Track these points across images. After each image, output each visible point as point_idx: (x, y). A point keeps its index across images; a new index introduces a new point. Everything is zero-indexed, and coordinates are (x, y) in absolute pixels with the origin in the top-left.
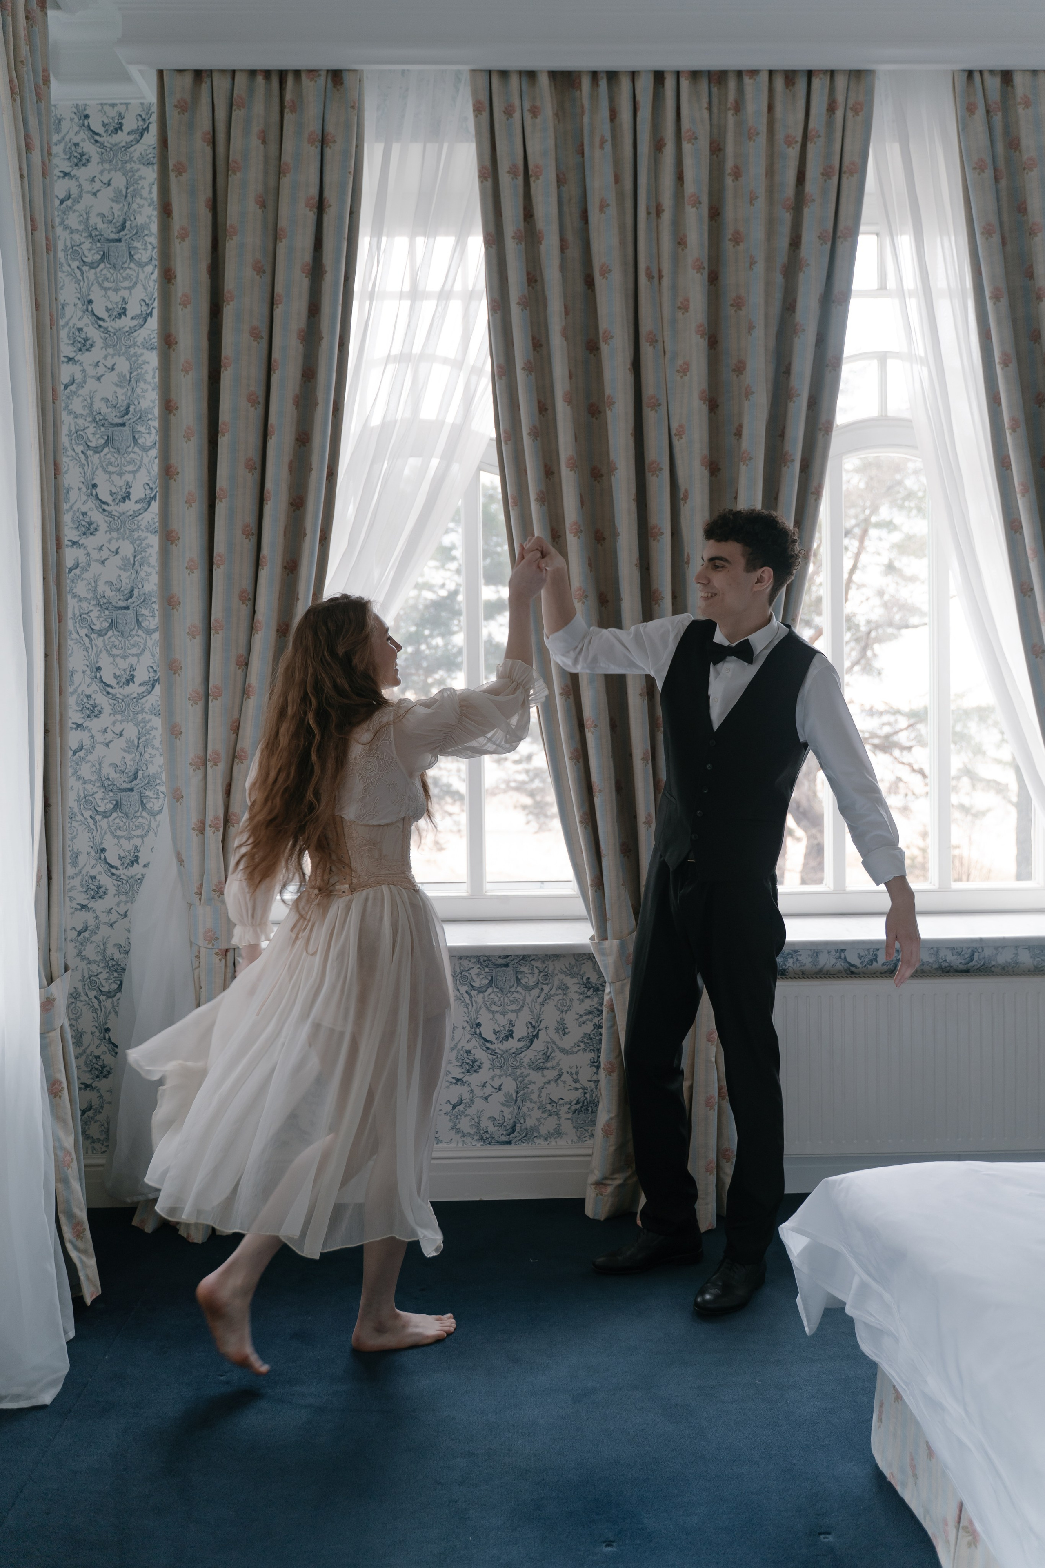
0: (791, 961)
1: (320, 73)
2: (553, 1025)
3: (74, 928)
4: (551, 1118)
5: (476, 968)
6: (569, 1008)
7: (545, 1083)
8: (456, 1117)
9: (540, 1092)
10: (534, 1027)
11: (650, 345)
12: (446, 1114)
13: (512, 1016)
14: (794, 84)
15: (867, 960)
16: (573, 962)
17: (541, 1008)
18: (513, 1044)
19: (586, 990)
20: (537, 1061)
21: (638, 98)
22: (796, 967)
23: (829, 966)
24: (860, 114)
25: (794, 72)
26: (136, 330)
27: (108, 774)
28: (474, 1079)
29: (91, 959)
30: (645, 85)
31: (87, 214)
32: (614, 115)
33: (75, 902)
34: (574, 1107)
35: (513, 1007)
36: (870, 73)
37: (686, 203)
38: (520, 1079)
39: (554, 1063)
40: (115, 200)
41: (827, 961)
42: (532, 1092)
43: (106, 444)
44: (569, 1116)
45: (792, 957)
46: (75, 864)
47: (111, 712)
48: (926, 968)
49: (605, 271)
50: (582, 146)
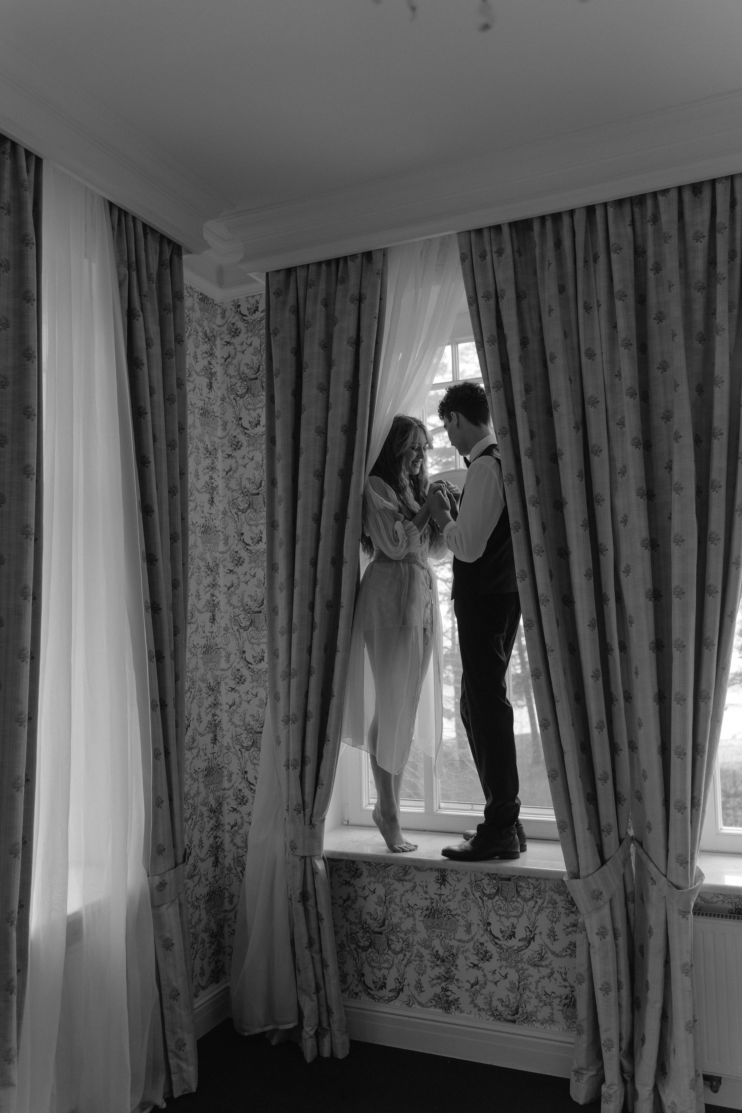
1: (358, 256)
2: (545, 932)
3: (229, 823)
4: (545, 1007)
5: (486, 880)
6: (558, 920)
7: (540, 978)
8: (474, 994)
9: (537, 985)
10: (531, 931)
12: (467, 990)
13: (514, 920)
14: (700, 193)
16: (560, 883)
17: (536, 917)
18: (515, 943)
19: (571, 906)
20: (533, 959)
21: (576, 228)
25: (697, 184)
27: (249, 722)
28: (487, 966)
29: (238, 845)
30: (580, 219)
31: (239, 365)
32: (558, 244)
33: (230, 806)
34: (564, 1001)
35: (515, 913)
38: (521, 972)
39: (547, 962)
40: (254, 353)
42: (531, 983)
43: (249, 507)
44: (560, 1008)
46: (230, 780)
47: (251, 680)
49: (553, 358)
50: (536, 270)
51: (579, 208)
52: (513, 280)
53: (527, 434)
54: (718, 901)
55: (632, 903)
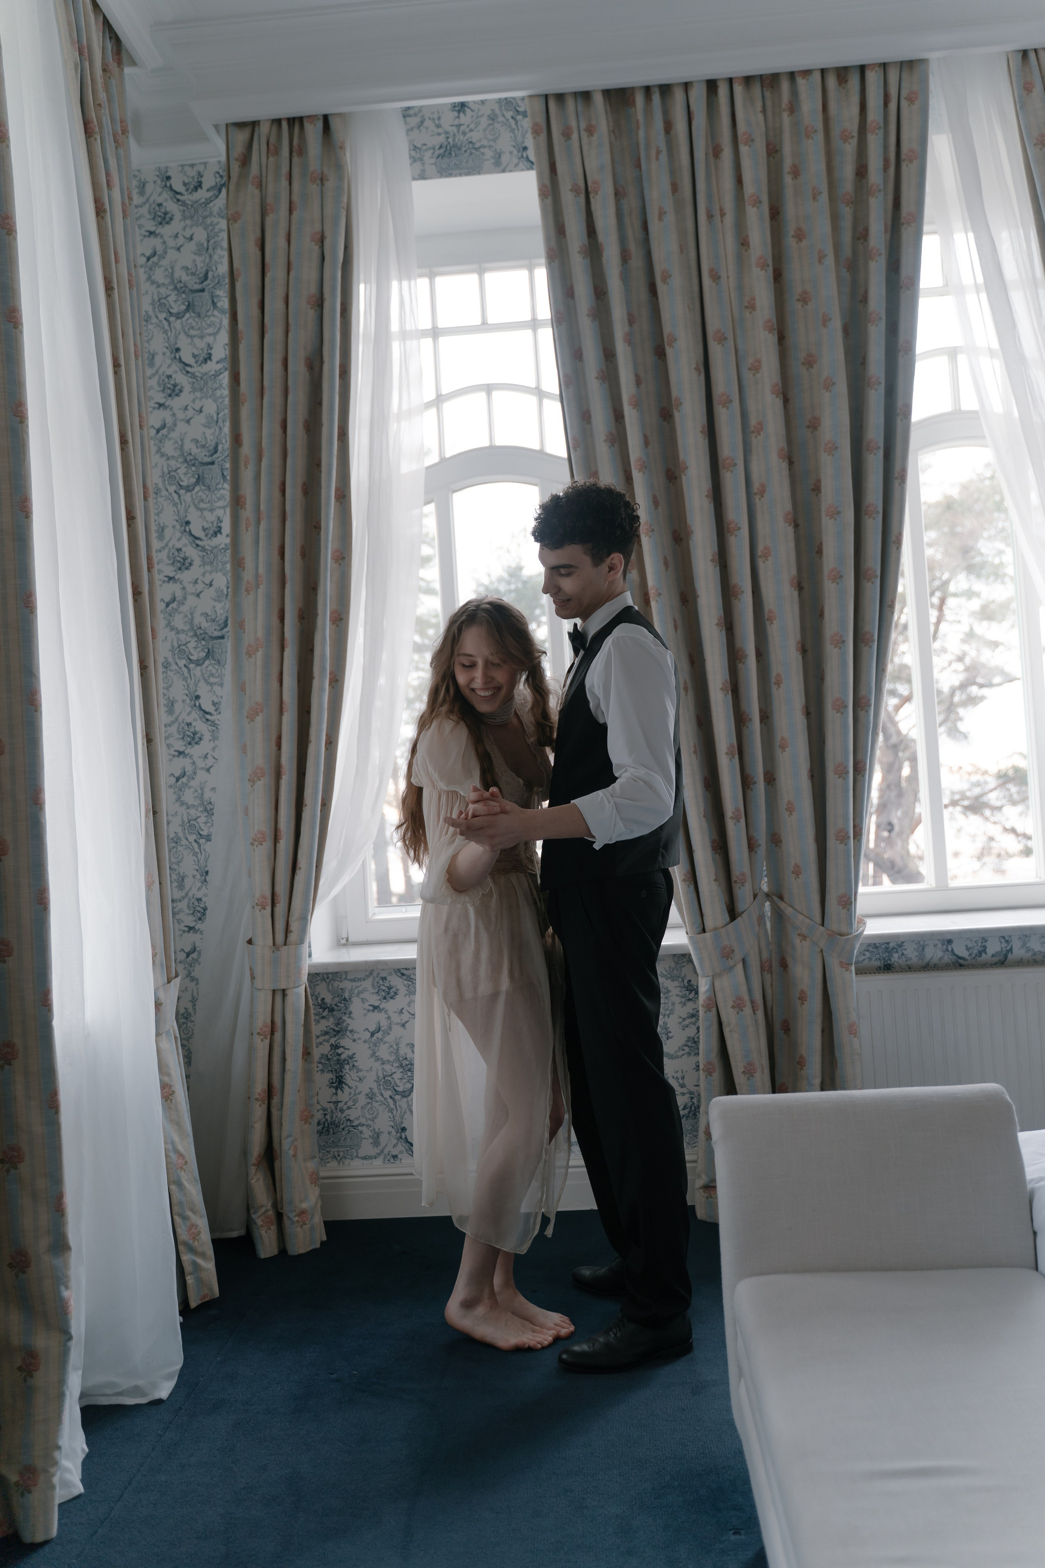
0: (896, 955)
3: (183, 950)
6: (672, 1012)
11: (718, 344)
14: (846, 81)
15: (975, 952)
16: (673, 965)
19: (687, 992)
21: (692, 107)
22: (902, 961)
23: (935, 960)
24: (916, 102)
25: (846, 69)
26: (221, 373)
27: (210, 798)
30: (698, 95)
31: (172, 268)
32: (668, 127)
33: (183, 924)
36: (923, 62)
37: (746, 204)
40: (198, 253)
41: (933, 954)
43: (197, 482)
45: (897, 952)
47: (211, 738)
48: (1039, 957)
49: (666, 277)
50: (639, 159)
51: (698, 81)
52: (609, 168)
53: (632, 377)
54: (864, 960)
55: (768, 973)
